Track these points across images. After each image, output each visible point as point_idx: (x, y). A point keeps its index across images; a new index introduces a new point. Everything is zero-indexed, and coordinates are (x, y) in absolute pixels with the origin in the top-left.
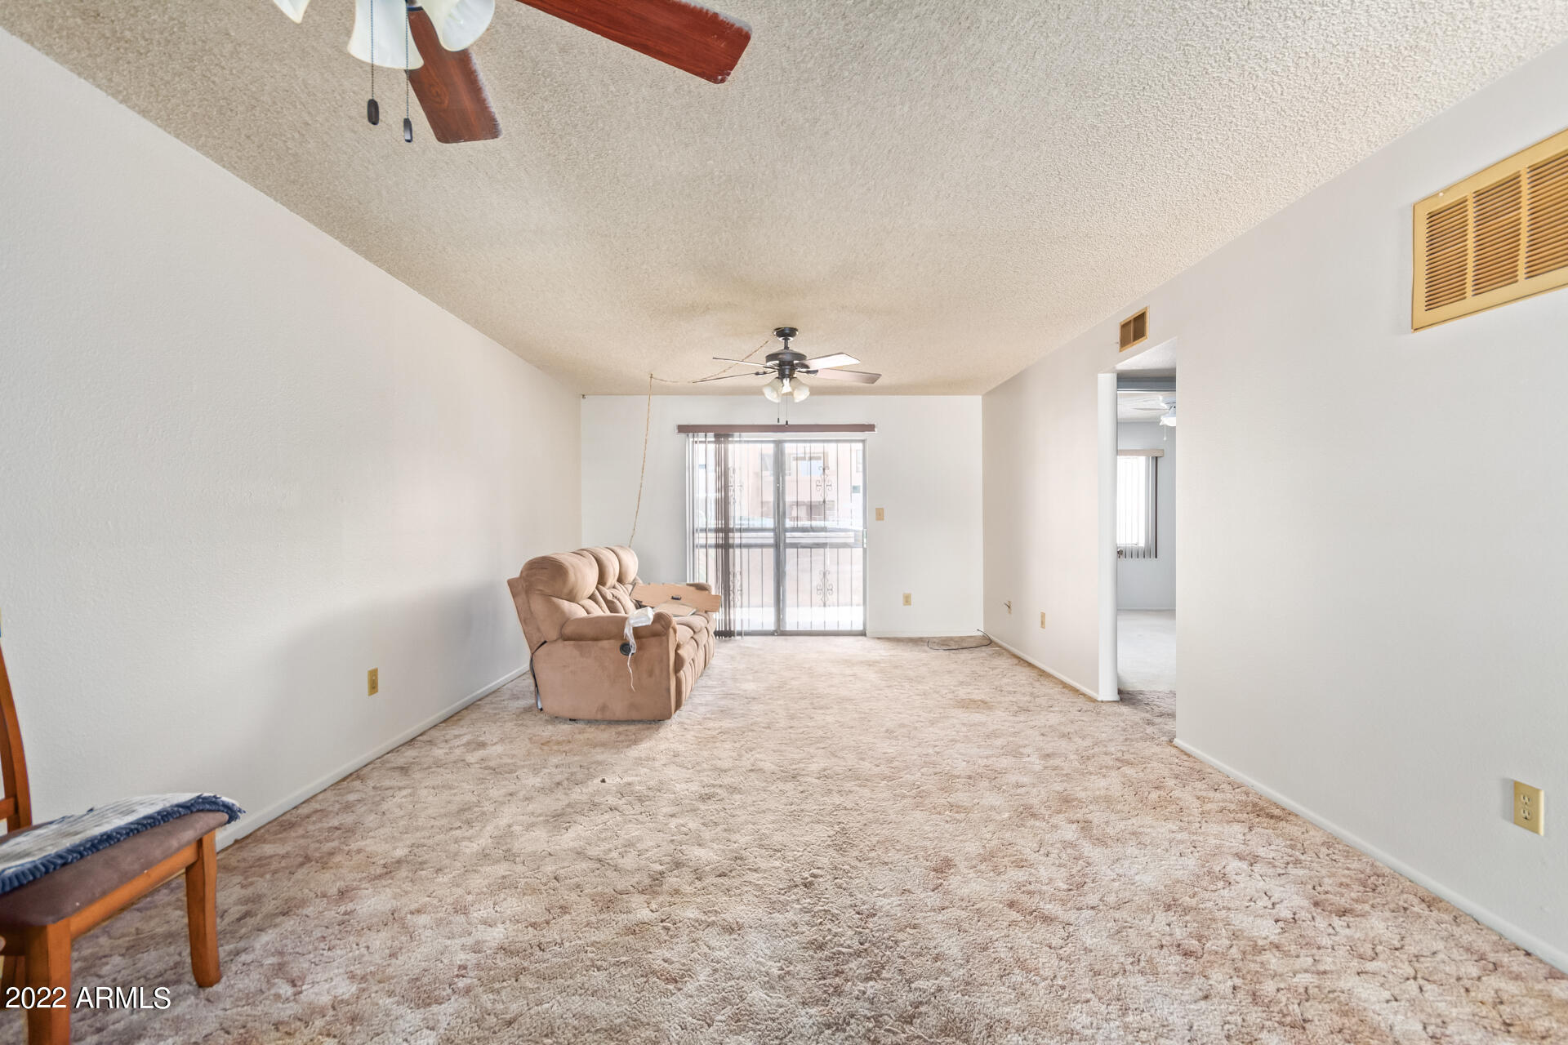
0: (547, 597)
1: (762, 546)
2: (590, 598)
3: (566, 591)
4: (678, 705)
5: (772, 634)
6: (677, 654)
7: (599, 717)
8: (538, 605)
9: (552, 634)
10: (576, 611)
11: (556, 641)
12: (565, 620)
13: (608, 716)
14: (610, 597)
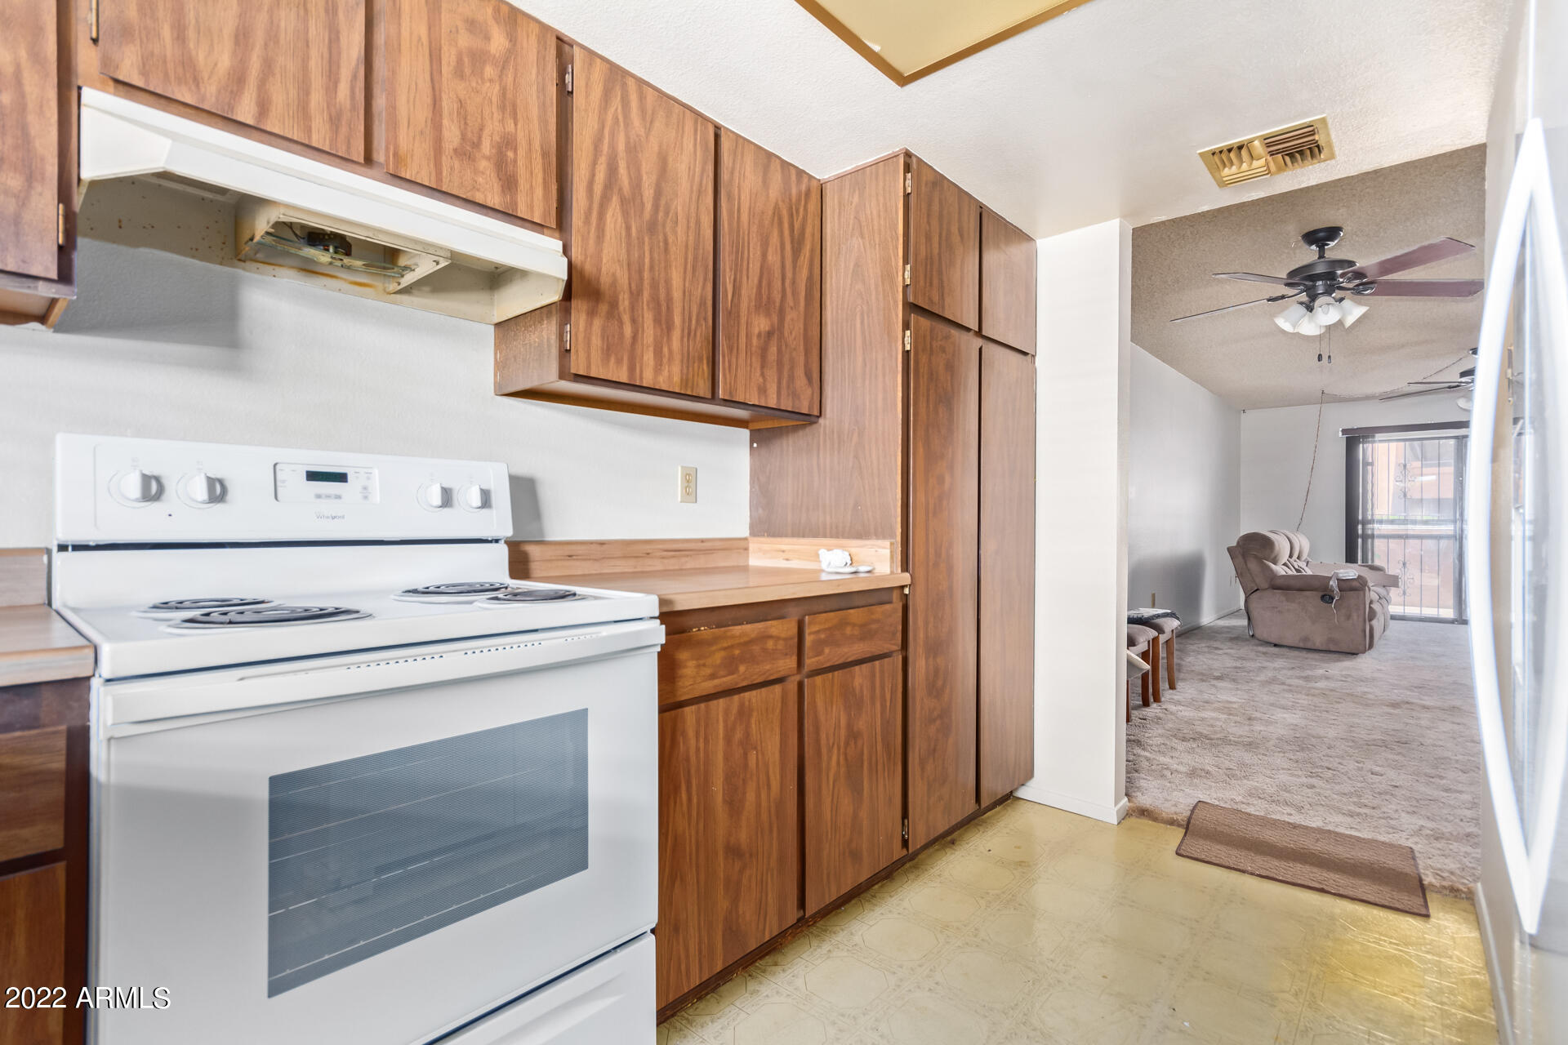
0: (1260, 560)
1: (1438, 538)
2: (1283, 565)
3: (1273, 556)
4: (1371, 646)
5: (1452, 622)
6: (1370, 607)
7: (1301, 645)
8: (1253, 565)
9: (1264, 585)
10: (1280, 570)
11: (1266, 589)
12: (1273, 576)
13: (1309, 645)
14: (1297, 567)
